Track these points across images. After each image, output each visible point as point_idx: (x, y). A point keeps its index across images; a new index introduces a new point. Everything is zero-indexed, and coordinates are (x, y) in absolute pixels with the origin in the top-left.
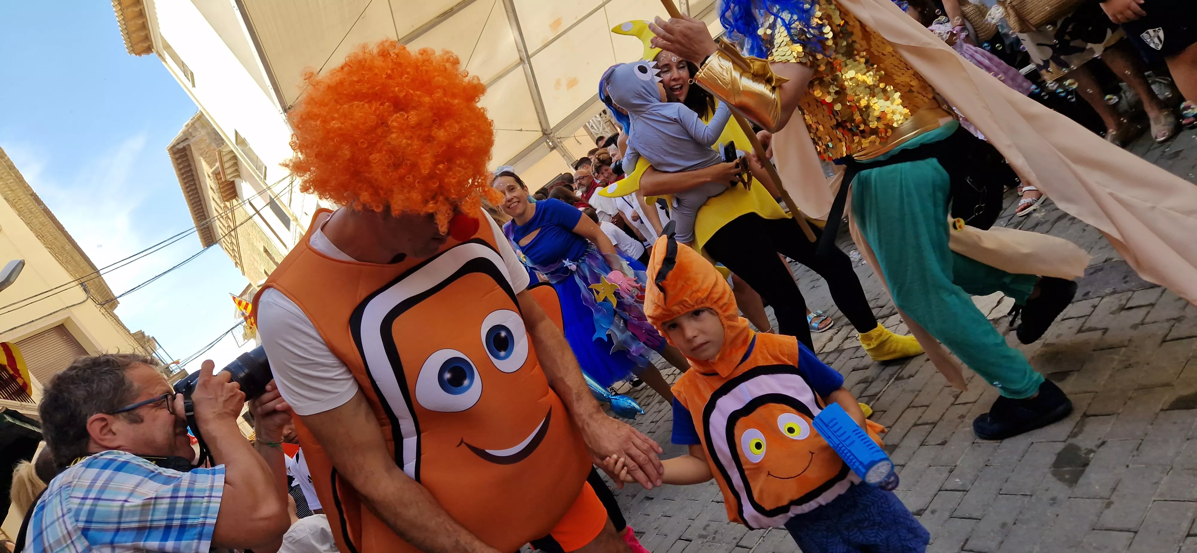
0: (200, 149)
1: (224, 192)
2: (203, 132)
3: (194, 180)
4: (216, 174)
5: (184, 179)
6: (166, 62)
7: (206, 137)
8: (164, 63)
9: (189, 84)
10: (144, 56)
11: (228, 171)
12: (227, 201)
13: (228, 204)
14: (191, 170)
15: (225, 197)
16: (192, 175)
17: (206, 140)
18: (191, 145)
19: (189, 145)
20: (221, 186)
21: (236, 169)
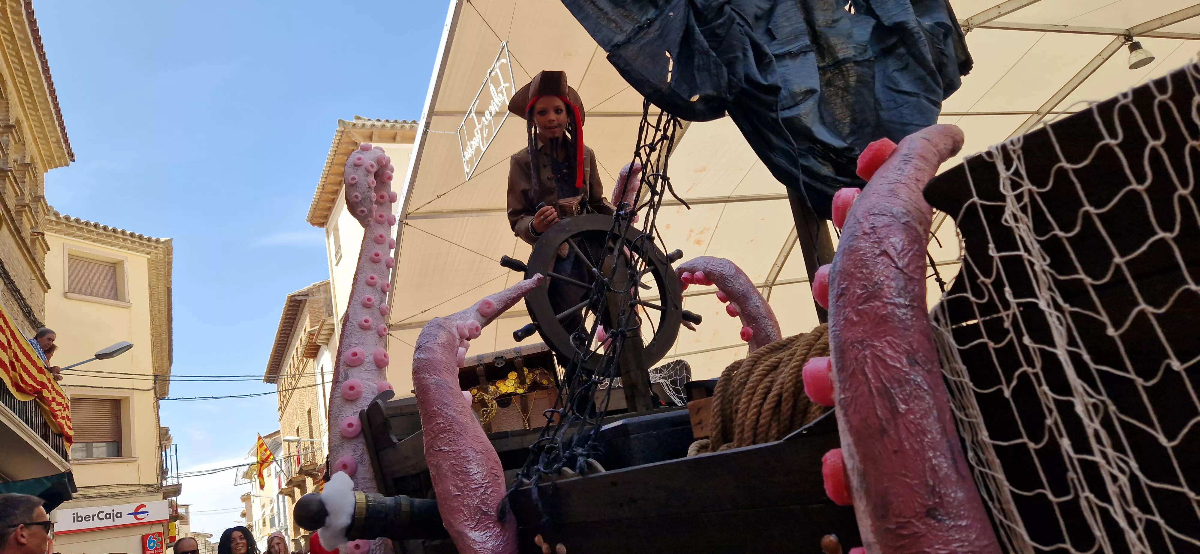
0: (312, 307)
1: (308, 350)
2: (321, 297)
3: (292, 327)
4: (311, 334)
5: (285, 323)
6: (328, 239)
7: (323, 300)
8: (326, 239)
9: (334, 262)
10: (316, 227)
11: (321, 337)
12: (306, 357)
13: (305, 360)
14: (295, 319)
15: (306, 353)
16: (293, 323)
17: (321, 302)
18: (308, 301)
19: (306, 300)
20: (308, 344)
21: (328, 339)
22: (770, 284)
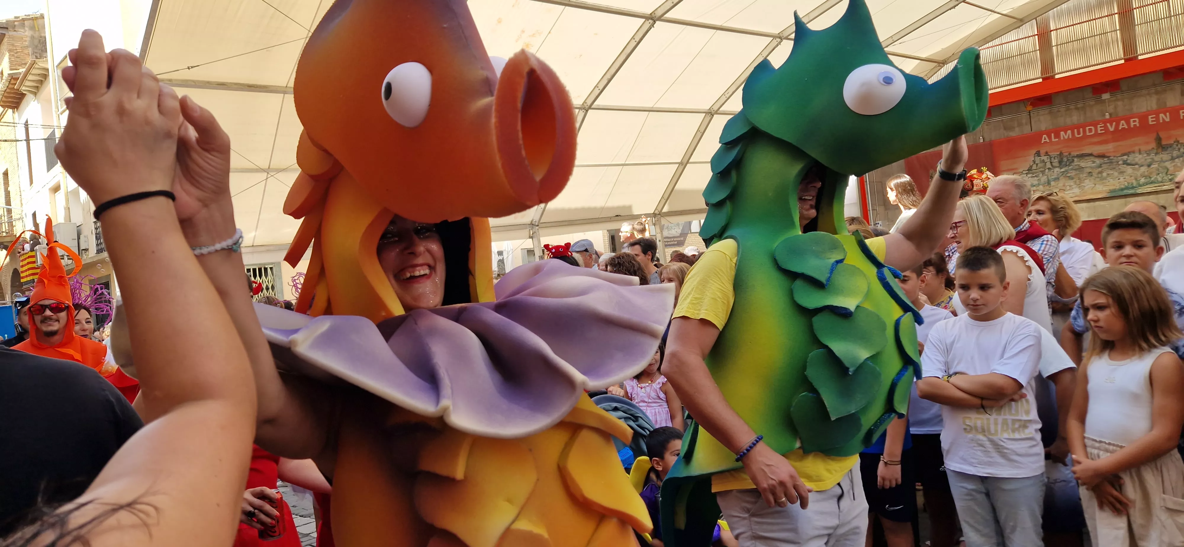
0: (13, 45)
1: (6, 97)
2: (28, 33)
4: (13, 78)
7: (28, 39)
11: (27, 83)
12: (3, 107)
15: (4, 102)
17: (25, 41)
18: (6, 37)
20: (8, 90)
21: (37, 87)
22: (587, 107)
